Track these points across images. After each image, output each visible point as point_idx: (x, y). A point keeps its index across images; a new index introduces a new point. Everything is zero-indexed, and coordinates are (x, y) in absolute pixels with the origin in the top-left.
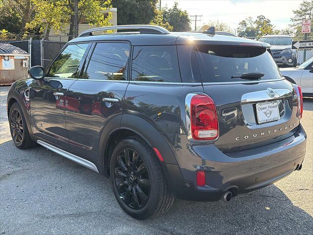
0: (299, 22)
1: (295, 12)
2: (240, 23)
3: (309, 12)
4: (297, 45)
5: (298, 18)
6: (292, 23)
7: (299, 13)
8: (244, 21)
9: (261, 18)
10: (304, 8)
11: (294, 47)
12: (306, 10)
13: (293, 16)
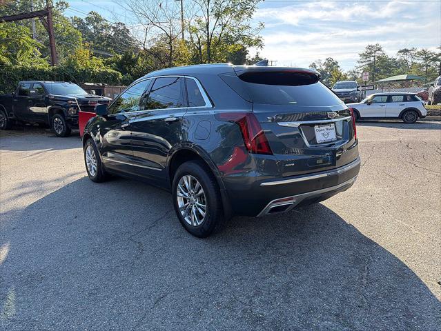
0: (364, 64)
1: (361, 55)
2: (311, 66)
3: (373, 55)
4: (360, 89)
5: (364, 60)
6: (358, 65)
7: (364, 55)
8: (313, 63)
9: (329, 60)
10: (369, 51)
11: (358, 90)
12: (371, 53)
13: (359, 58)
